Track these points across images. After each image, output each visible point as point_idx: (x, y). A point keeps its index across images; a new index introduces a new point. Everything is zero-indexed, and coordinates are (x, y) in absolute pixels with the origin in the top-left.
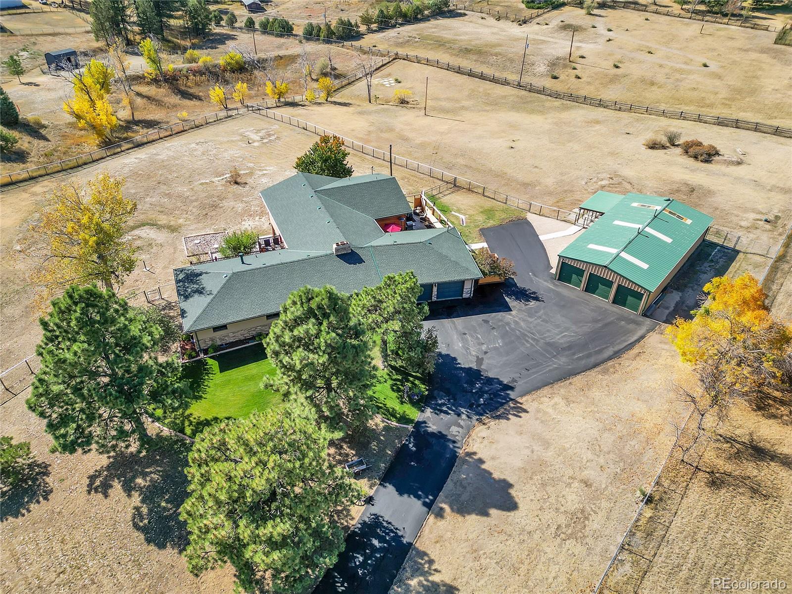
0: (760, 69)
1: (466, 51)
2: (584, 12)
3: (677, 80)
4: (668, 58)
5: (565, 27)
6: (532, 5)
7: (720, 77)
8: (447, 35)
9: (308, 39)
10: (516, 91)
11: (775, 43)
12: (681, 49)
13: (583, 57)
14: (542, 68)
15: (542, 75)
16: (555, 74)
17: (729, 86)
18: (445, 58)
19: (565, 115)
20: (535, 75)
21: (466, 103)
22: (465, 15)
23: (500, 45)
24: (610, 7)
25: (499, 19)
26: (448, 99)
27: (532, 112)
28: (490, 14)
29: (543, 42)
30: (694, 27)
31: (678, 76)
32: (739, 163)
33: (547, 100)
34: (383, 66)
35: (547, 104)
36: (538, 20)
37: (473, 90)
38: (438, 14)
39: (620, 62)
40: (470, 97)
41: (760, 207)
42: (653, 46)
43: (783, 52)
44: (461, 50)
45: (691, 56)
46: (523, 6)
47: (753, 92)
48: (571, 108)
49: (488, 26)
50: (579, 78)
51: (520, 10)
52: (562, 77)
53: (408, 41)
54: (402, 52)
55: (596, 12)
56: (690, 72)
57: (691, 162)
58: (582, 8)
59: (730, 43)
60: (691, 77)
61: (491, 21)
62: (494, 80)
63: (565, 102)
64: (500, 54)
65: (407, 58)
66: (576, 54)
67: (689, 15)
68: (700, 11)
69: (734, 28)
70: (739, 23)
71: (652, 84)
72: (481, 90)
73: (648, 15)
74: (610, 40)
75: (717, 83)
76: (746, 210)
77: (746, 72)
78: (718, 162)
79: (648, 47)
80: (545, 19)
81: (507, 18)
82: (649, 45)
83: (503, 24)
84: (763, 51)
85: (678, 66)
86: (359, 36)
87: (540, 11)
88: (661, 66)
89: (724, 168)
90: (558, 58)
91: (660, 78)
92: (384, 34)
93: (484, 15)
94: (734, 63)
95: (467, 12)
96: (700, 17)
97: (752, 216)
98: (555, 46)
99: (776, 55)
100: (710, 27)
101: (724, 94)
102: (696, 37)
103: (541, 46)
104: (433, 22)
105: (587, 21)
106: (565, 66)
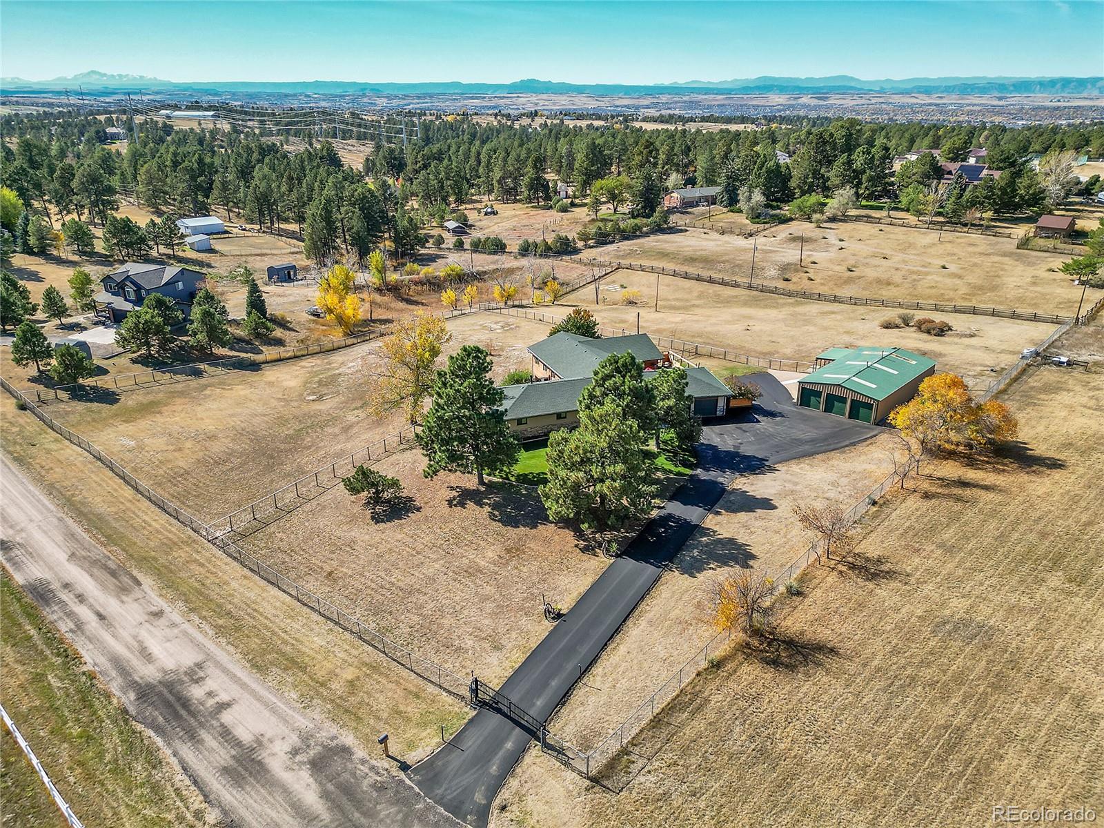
0: (1002, 270)
1: (692, 260)
2: (813, 225)
3: (915, 280)
4: (904, 262)
5: (794, 239)
6: (757, 220)
7: (960, 277)
8: (669, 247)
9: (524, 256)
10: (747, 292)
11: (1018, 248)
12: (918, 255)
13: (815, 263)
14: (773, 272)
15: (773, 278)
16: (787, 277)
17: (970, 284)
18: (671, 266)
19: (800, 309)
20: (766, 278)
21: (697, 302)
22: (687, 231)
23: (726, 254)
24: (841, 221)
25: (723, 233)
26: (677, 299)
27: (766, 307)
28: (713, 229)
29: (771, 251)
30: (933, 236)
31: (915, 277)
32: (971, 336)
33: (781, 298)
34: (606, 274)
35: (781, 301)
36: (764, 233)
37: (702, 292)
38: (657, 231)
39: (854, 267)
40: (699, 297)
41: (988, 363)
42: (888, 252)
43: (1025, 256)
44: (686, 259)
45: (929, 260)
46: (748, 222)
47: (994, 288)
48: (806, 303)
49: (711, 240)
50: (812, 280)
51: (745, 225)
52: (794, 280)
53: (629, 254)
54: (624, 262)
55: (825, 225)
56: (927, 274)
57: (925, 336)
58: (811, 222)
59: (971, 249)
60: (929, 277)
61: (716, 236)
62: (723, 283)
63: (799, 299)
64: (728, 261)
65: (630, 268)
66: (806, 261)
67: (926, 226)
68: (938, 222)
69: (975, 236)
70: (980, 231)
71: (889, 284)
72: (711, 291)
73: (881, 226)
74: (842, 249)
75: (958, 281)
76: (975, 365)
77: (988, 272)
78: (951, 336)
79: (882, 254)
80: (772, 232)
81: (731, 232)
82: (885, 252)
83: (726, 238)
84: (1005, 255)
85: (915, 269)
86: (576, 251)
87: (767, 226)
88: (897, 269)
89: (956, 340)
90: (788, 264)
91: (897, 278)
92: (602, 249)
93: (706, 230)
94: (975, 265)
95: (688, 229)
96: (939, 228)
97: (980, 368)
98: (784, 254)
99: (1019, 258)
100: (947, 236)
101: (963, 290)
102: (934, 244)
103: (770, 255)
104: (652, 238)
105: (818, 233)
106: (796, 271)
